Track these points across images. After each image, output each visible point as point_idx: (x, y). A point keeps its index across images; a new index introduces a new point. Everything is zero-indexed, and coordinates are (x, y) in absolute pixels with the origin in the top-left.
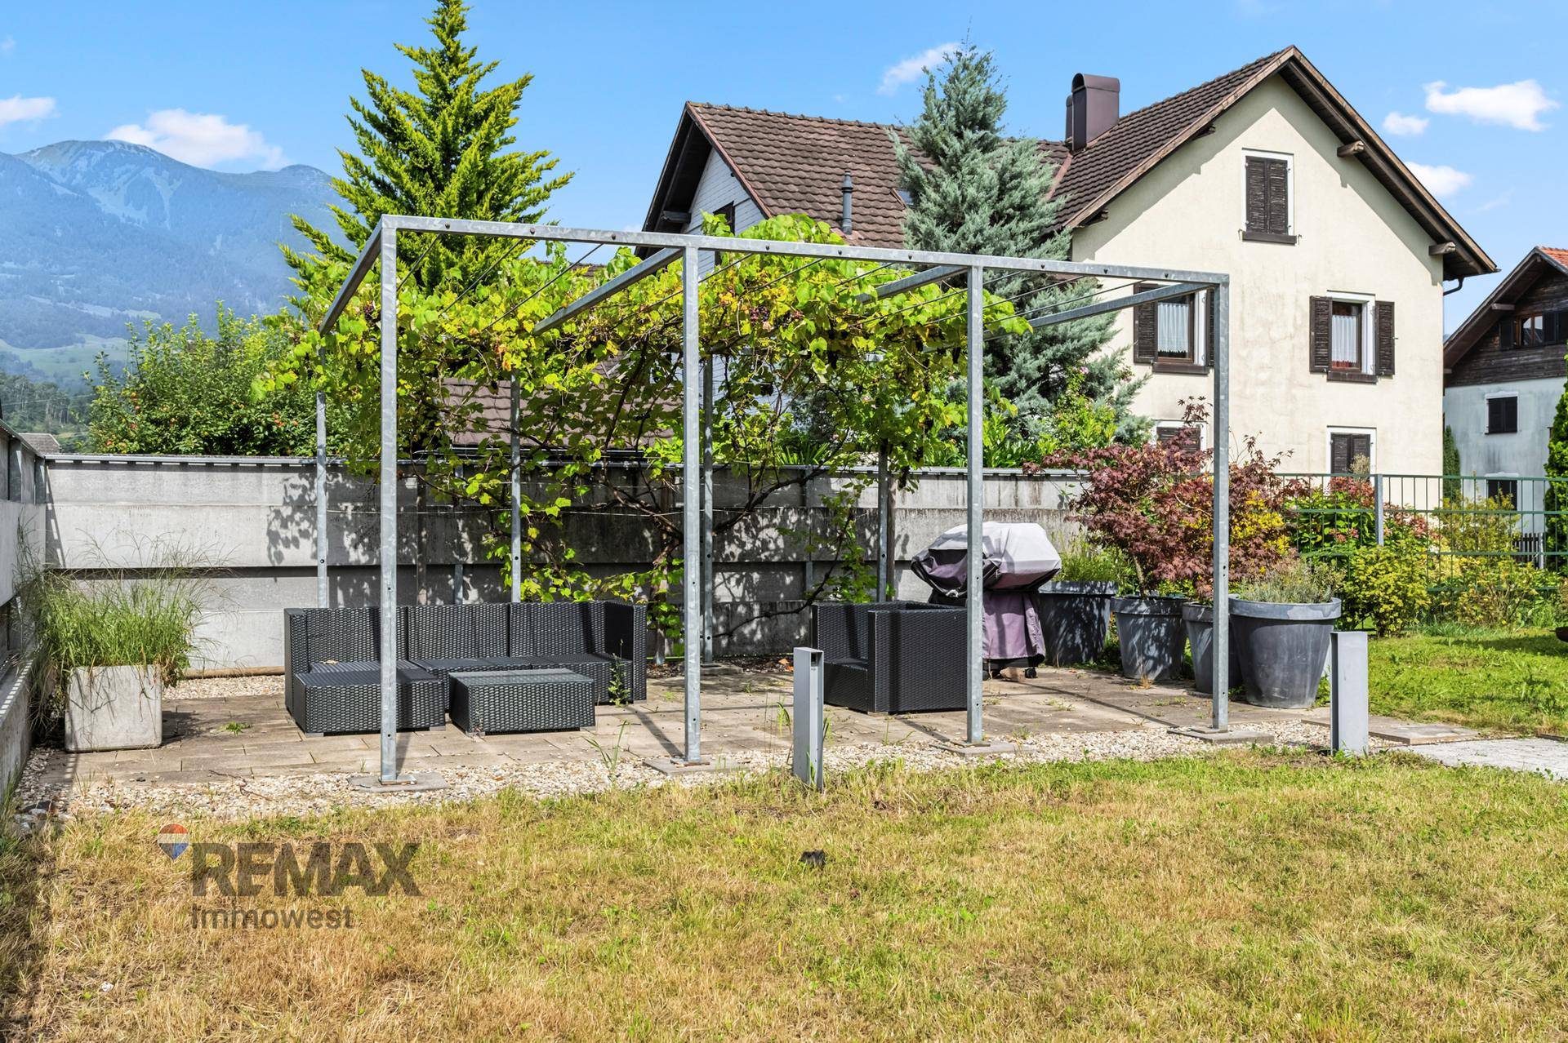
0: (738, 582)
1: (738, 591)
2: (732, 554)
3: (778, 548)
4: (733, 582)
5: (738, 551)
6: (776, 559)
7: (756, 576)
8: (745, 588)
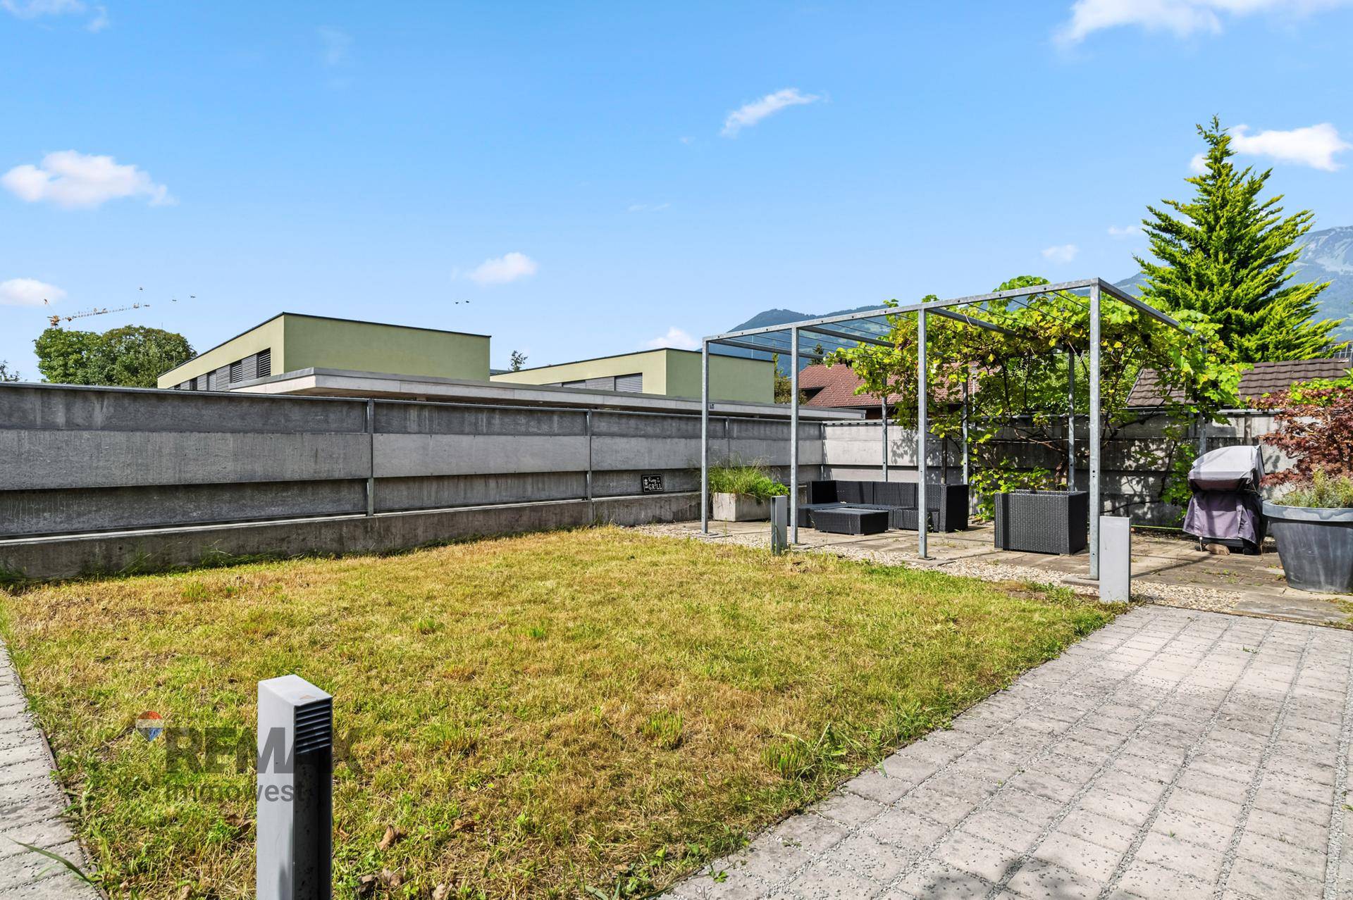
0: (1138, 483)
1: (1138, 488)
2: (1130, 466)
3: (1164, 463)
4: (1134, 482)
5: (1134, 465)
6: (1163, 469)
7: (1151, 479)
8: (1143, 486)
